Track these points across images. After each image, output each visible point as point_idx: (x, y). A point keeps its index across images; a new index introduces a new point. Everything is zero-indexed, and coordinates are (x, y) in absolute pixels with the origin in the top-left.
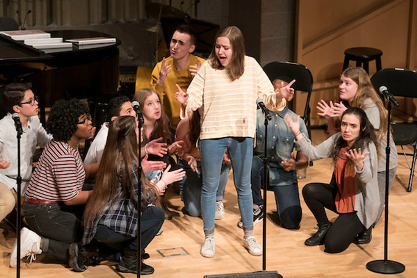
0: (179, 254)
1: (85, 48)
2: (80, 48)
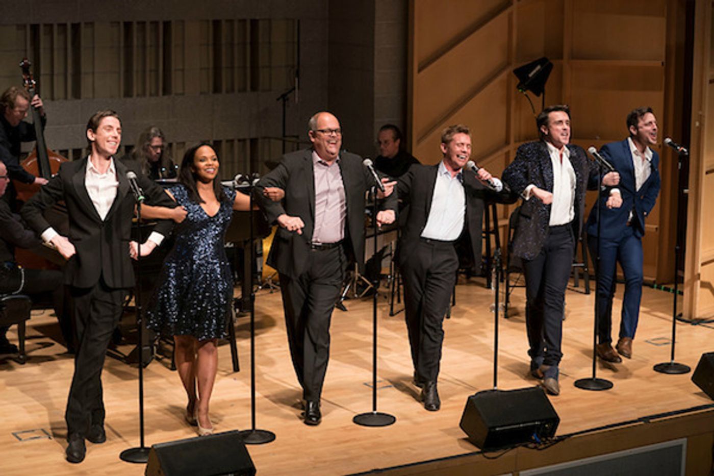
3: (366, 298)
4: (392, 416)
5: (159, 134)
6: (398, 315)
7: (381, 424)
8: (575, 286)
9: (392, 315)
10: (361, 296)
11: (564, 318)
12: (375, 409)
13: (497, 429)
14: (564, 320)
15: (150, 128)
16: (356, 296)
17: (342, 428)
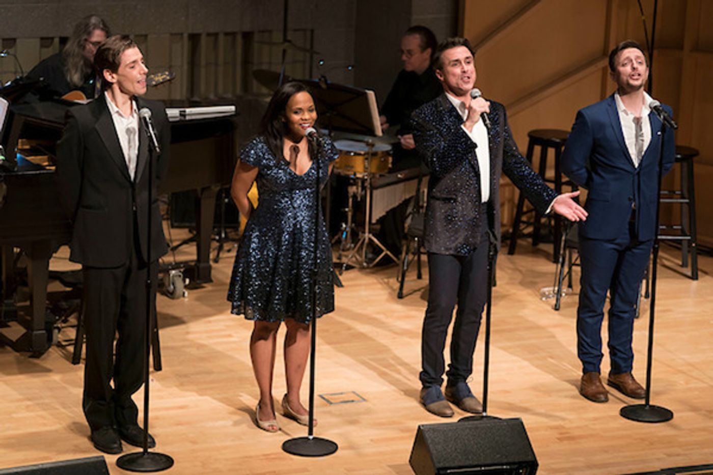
0: (353, 401)
1: (194, 117)
2: (188, 118)
3: (375, 269)
4: (336, 444)
5: (101, 26)
6: (410, 297)
7: (314, 454)
8: (682, 266)
9: (400, 296)
10: (371, 265)
11: (637, 315)
12: (311, 433)
13: (449, 471)
14: (637, 317)
15: (89, 17)
16: (365, 264)
17: (265, 455)
